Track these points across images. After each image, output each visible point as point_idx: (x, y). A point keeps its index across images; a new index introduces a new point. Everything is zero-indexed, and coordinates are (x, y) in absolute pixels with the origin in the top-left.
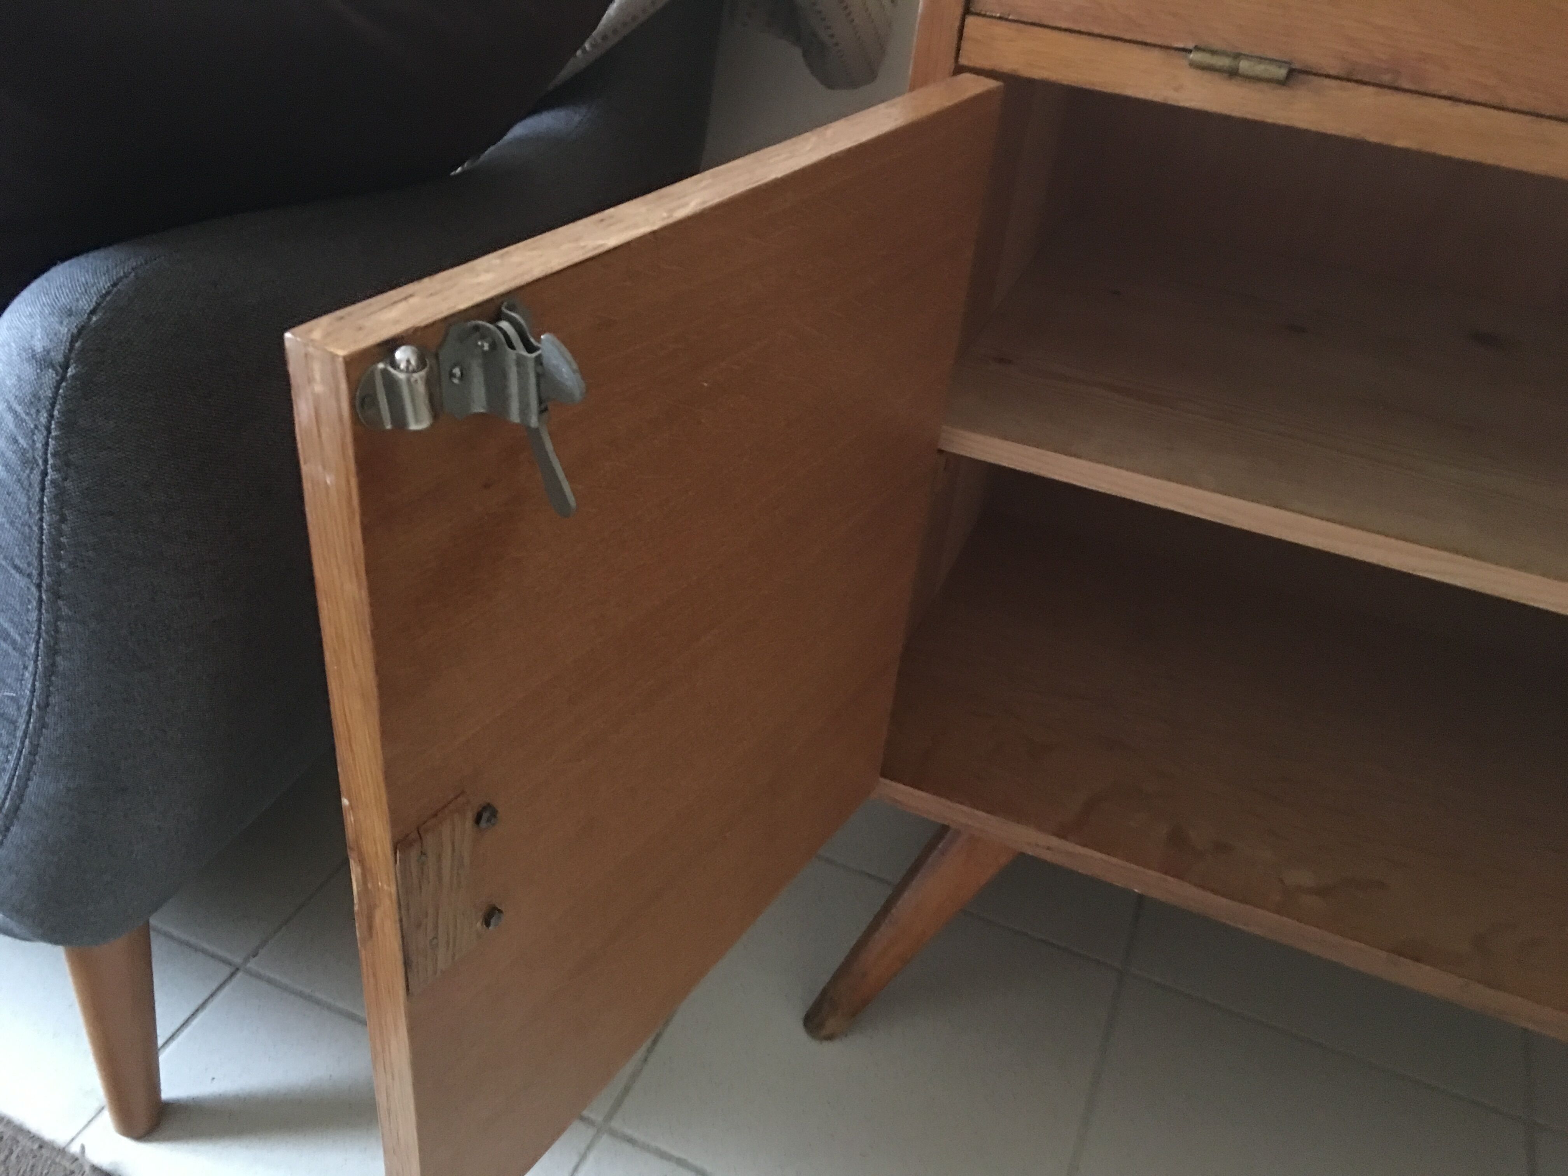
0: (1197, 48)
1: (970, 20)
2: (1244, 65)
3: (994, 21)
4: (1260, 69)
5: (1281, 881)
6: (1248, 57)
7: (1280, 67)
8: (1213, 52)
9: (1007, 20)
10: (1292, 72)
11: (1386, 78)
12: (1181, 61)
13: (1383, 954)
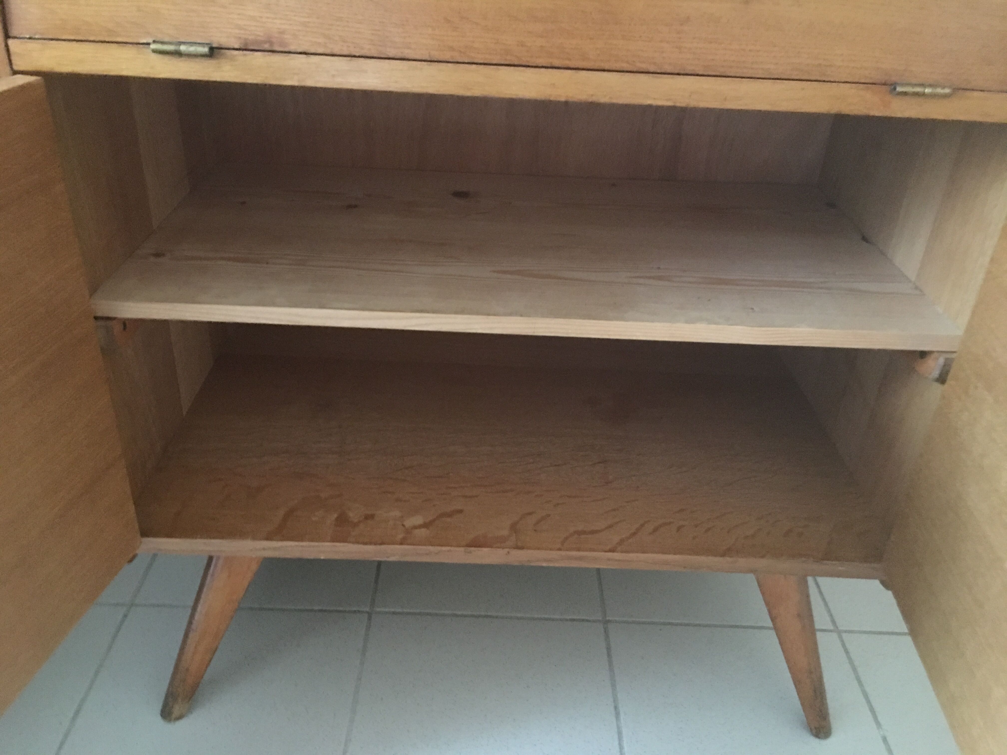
0: (154, 42)
1: (10, 42)
2: (183, 48)
3: (26, 40)
4: (192, 49)
5: (403, 525)
6: (184, 43)
7: (204, 47)
8: (163, 43)
9: (35, 39)
10: (212, 49)
11: (267, 46)
12: (147, 51)
13: (462, 549)
